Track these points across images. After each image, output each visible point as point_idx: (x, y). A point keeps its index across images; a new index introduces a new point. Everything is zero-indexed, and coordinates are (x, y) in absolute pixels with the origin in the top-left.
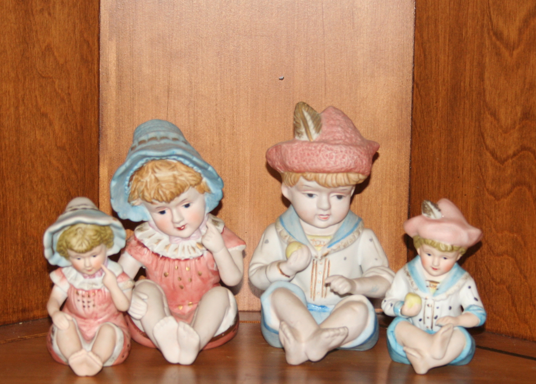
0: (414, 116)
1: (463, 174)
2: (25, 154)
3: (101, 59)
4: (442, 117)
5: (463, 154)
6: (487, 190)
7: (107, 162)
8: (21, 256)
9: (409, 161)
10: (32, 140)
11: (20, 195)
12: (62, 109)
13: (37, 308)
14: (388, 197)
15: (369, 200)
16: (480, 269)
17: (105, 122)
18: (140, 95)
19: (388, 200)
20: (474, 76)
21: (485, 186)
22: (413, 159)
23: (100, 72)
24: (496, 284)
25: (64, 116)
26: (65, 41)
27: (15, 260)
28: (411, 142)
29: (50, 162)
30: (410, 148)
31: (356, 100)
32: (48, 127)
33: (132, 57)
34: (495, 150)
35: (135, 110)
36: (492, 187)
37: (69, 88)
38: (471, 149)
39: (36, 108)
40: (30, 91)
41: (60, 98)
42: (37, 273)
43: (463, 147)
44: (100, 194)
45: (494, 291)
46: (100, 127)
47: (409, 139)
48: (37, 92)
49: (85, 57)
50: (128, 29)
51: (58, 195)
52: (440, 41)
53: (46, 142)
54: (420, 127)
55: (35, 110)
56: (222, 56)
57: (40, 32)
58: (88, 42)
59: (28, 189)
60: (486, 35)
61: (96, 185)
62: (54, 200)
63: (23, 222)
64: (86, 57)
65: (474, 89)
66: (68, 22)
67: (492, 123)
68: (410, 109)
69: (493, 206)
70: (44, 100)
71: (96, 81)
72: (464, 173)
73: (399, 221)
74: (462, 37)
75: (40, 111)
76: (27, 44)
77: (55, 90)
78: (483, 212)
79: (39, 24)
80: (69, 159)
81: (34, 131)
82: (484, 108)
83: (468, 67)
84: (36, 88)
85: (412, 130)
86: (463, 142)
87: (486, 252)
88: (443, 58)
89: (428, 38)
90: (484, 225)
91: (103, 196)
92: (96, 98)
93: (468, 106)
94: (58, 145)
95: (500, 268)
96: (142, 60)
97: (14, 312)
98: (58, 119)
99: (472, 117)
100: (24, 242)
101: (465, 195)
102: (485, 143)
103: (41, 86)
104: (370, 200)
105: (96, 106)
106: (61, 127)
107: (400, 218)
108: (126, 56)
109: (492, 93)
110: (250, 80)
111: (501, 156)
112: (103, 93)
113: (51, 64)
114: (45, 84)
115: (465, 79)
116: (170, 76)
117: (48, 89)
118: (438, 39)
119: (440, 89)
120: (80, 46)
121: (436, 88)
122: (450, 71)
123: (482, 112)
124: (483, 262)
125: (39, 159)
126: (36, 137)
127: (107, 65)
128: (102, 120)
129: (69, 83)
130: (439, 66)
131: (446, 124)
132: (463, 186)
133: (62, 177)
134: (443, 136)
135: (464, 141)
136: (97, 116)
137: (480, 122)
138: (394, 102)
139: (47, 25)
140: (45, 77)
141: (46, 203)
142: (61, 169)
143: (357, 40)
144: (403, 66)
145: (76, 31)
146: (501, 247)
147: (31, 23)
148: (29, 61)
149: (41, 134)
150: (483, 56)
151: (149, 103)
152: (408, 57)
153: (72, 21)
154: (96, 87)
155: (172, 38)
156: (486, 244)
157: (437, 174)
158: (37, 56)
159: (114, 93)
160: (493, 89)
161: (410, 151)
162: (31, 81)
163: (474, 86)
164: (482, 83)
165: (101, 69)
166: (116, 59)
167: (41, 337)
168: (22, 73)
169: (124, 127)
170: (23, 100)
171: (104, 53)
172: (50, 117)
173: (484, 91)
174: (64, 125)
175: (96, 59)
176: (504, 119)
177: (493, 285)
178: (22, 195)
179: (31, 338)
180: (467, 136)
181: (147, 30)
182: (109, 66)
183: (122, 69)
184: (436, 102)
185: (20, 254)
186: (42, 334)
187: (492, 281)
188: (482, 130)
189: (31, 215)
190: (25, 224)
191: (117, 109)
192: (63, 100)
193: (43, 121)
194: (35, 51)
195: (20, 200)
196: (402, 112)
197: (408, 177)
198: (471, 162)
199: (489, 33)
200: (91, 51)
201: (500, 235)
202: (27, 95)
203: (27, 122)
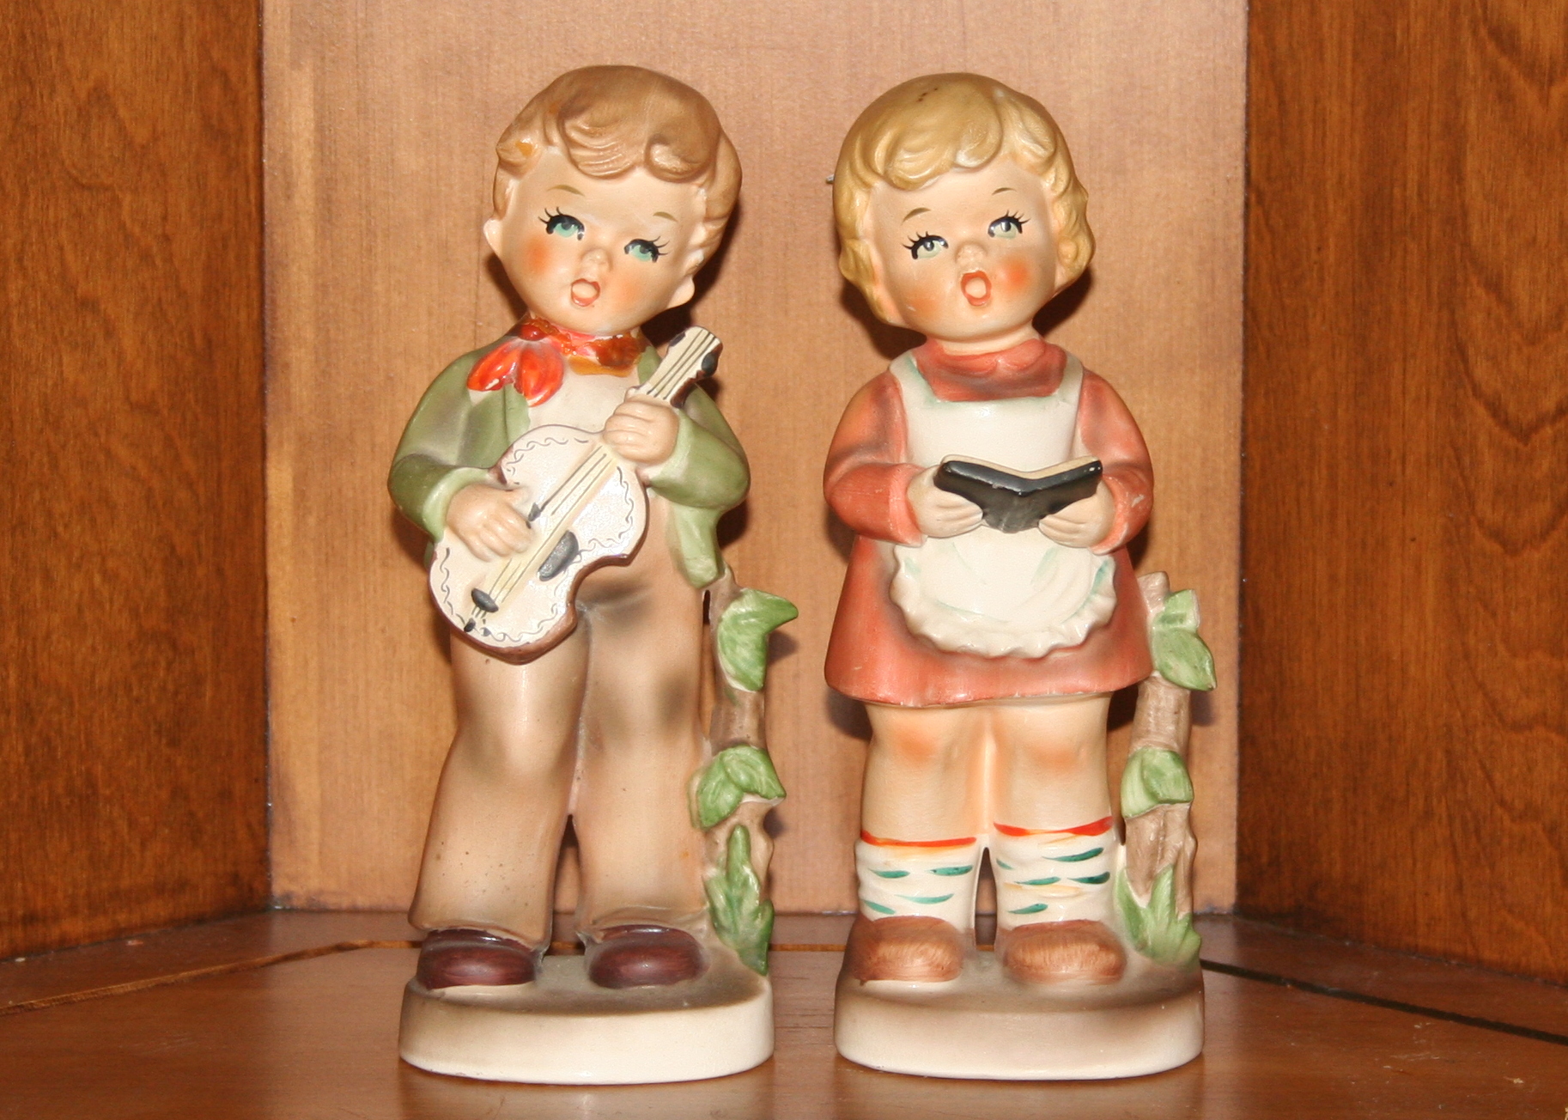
0: (1251, 294)
1: (1404, 473)
2: (28, 427)
3: (266, 127)
4: (1337, 294)
5: (1404, 412)
6: (1480, 522)
7: (289, 448)
8: (20, 749)
9: (1238, 435)
10: (50, 383)
11: (15, 559)
12: (143, 288)
13: (74, 911)
14: (1175, 550)
16: (1461, 772)
18: (392, 238)
20: (1432, 165)
21: (1473, 512)
22: (1250, 426)
23: (266, 168)
24: (1513, 820)
25: (149, 307)
26: (152, 72)
29: (108, 453)
30: (1239, 394)
32: (100, 341)
33: (365, 118)
34: (1499, 399)
35: (376, 284)
36: (1494, 513)
37: (165, 218)
38: (1428, 394)
39: (62, 284)
40: (41, 231)
41: (136, 250)
42: (72, 801)
43: (1404, 387)
44: (271, 550)
45: (1506, 841)
46: (268, 338)
48: (64, 234)
49: (214, 121)
50: (350, 30)
51: (134, 554)
52: (1328, 56)
53: (96, 391)
54: (1271, 328)
55: (57, 291)
57: (71, 45)
58: (225, 75)
59: (37, 537)
60: (1466, 37)
62: (123, 571)
63: (23, 642)
64: (221, 121)
65: (1433, 206)
66: (161, 12)
67: (1489, 314)
69: (1500, 571)
70: (87, 258)
71: (252, 196)
72: (1409, 471)
74: (1395, 43)
75: (75, 293)
76: (32, 84)
77: (122, 226)
78: (1469, 591)
79: (68, 20)
80: (169, 442)
81: (56, 355)
82: (1465, 267)
83: (1413, 139)
84: (62, 220)
85: (1246, 341)
86: (1404, 375)
87: (1479, 715)
88: (1336, 110)
89: (1291, 47)
90: (1472, 632)
92: (253, 250)
93: (1416, 260)
94: (134, 397)
95: (1525, 770)
96: (395, 127)
98: (131, 317)
99: (1429, 294)
100: (28, 705)
101: (1413, 540)
102: (1469, 376)
103: (78, 214)
105: (253, 273)
106: (143, 342)
108: (345, 115)
109: (1488, 221)
111: (1521, 415)
112: (277, 236)
113: (107, 145)
114: (90, 209)
115: (1405, 174)
117: (100, 222)
118: (1321, 53)
119: (1331, 207)
120: (199, 87)
121: (1316, 206)
122: (1358, 152)
123: (1460, 278)
124: (1470, 750)
125: (72, 442)
126: (62, 372)
127: (285, 147)
128: (274, 319)
129: (165, 203)
130: (1324, 135)
131: (1351, 316)
132: (1404, 514)
133: (149, 497)
134: (1341, 354)
135: (1404, 370)
136: (256, 304)
137: (1453, 312)
138: (1189, 250)
139: (92, 23)
140: (89, 188)
141: (97, 579)
142: (144, 472)
143: (1070, 56)
144: (1214, 135)
145: (187, 38)
146: (1524, 701)
147: (43, 19)
148: (36, 138)
149: (79, 364)
150: (1458, 104)
151: (420, 261)
152: (1228, 107)
153: (175, 11)
154: (254, 214)
155: (489, 58)
156: (1481, 691)
157: (1324, 472)
158: (63, 121)
159: (310, 232)
160: (1492, 206)
161: (1241, 402)
162: (43, 199)
163: (1433, 198)
164: (1457, 187)
165: (269, 160)
166: (313, 125)
167: (79, 1001)
168: (15, 176)
169: (341, 338)
170: (20, 260)
171: (277, 111)
172: (105, 310)
173: (1465, 214)
174: (150, 334)
175: (250, 126)
176: (1527, 300)
177: (1502, 823)
178: (19, 557)
179: (48, 1007)
180: (1414, 355)
181: (410, 34)
182: (291, 148)
183: (333, 157)
184: (1319, 249)
185: (17, 741)
186: (84, 994)
187: (1499, 811)
188: (1459, 334)
189: (49, 619)
190: (29, 648)
191: (320, 281)
192: (146, 257)
193: (84, 322)
194: (57, 105)
195: (13, 571)
196: (1214, 281)
197: (1237, 484)
198: (1428, 437)
199: (1475, 32)
200: (235, 102)
201: (1520, 664)
202: (31, 244)
203: (33, 326)
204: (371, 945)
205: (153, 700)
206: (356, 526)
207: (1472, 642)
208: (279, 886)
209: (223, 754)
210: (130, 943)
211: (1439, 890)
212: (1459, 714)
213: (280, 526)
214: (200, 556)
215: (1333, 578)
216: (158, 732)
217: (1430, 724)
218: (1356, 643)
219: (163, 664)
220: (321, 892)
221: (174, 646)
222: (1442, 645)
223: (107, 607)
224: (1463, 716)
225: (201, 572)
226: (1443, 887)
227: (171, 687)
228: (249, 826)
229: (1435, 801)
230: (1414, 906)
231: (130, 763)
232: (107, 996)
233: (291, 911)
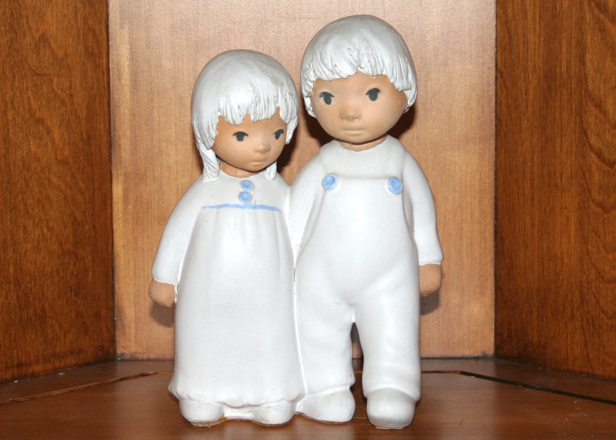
0: (498, 112)
1: (561, 181)
2: (17, 170)
3: (111, 51)
4: (533, 112)
5: (561, 157)
6: (593, 201)
7: (121, 178)
8: (15, 298)
9: (493, 169)
10: (25, 152)
11: (11, 222)
12: (62, 115)
13: (37, 362)
14: (469, 214)
15: (445, 218)
16: (586, 300)
17: (118, 130)
18: (160, 95)
19: (469, 218)
20: (572, 59)
21: (590, 196)
22: (498, 165)
23: (111, 68)
24: (608, 319)
25: (65, 122)
26: (65, 29)
27: (7, 302)
28: (496, 144)
29: (49, 180)
30: (494, 153)
31: (427, 95)
32: (45, 136)
33: (150, 48)
34: (601, 151)
35: (154, 113)
36: (599, 196)
37: (70, 88)
38: (571, 150)
39: (30, 113)
40: (21, 92)
41: (59, 99)
42: (36, 318)
43: (561, 148)
44: (114, 219)
45: (605, 327)
46: (112, 135)
47: (493, 142)
48: (30, 93)
49: (90, 50)
50: (143, 13)
51: (60, 220)
52: (529, 18)
53: (44, 155)
54: (506, 126)
55: (28, 116)
56: (260, 45)
57: (32, 18)
58: (94, 31)
59: (21, 214)
60: (586, 7)
61: (109, 208)
62: (56, 227)
63: (16, 255)
64: (92, 49)
65: (573, 75)
66: (68, 6)
67: (596, 117)
68: (493, 104)
69: (602, 220)
70: (40, 103)
71: (105, 79)
72: (563, 181)
73: (483, 243)
74: (556, 11)
75: (35, 116)
76: (16, 33)
77: (53, 90)
78: (589, 228)
79: (31, 8)
80: (73, 176)
81: (28, 141)
82: (586, 99)
83: (564, 49)
84: (29, 87)
85: (497, 131)
86: (561, 143)
87: (593, 277)
88: (532, 38)
89: (514, 15)
90: (590, 245)
91: (118, 221)
92: (106, 100)
93: (566, 97)
94: (59, 158)
95: (612, 298)
96: (161, 51)
97: (7, 368)
98: (57, 126)
99: (571, 110)
100: (18, 280)
101: (566, 208)
102: (588, 142)
103: (36, 85)
104: (447, 218)
105: (106, 110)
106: (62, 136)
107: (485, 239)
108: (142, 47)
109: (596, 80)
110: (295, 73)
111: (610, 157)
112: (115, 95)
113: (47, 58)
114: (40, 83)
115: (561, 63)
116: (196, 71)
117: (45, 89)
118: (526, 16)
119: (531, 77)
120: (84, 36)
121: (524, 77)
122: (541, 55)
123: (584, 103)
124: (590, 291)
125: (34, 176)
126: (30, 148)
127: (118, 60)
128: (114, 128)
129: (71, 81)
130: (528, 49)
131: (539, 120)
132: (562, 198)
133: (65, 198)
134: (535, 135)
135: (561, 141)
136: (107, 122)
137: (581, 117)
138: (474, 96)
139: (40, 9)
140: (40, 75)
141: (45, 230)
142: (63, 188)
143: (426, 20)
144: (483, 50)
145: (79, 16)
146: (612, 271)
147: (20, 7)
148: (18, 55)
149: (37, 145)
150: (583, 34)
151: (171, 104)
152: (489, 39)
153: (73, 5)
154: (106, 86)
155: (198, 23)
156: (594, 268)
157: (529, 182)
158: (29, 48)
159: (128, 93)
160: (597, 74)
161: (494, 156)
162: (21, 79)
163: (572, 72)
164: (583, 67)
165: (112, 65)
166: (129, 51)
167: (38, 398)
168: (10, 69)
169: (141, 135)
170: (12, 103)
171: (115, 45)
172: (47, 123)
173: (586, 78)
174: (65, 133)
175: (104, 51)
176: (612, 111)
177: (603, 320)
178: (14, 221)
179: (25, 401)
180: (565, 135)
181: (167, 14)
182: (120, 60)
183: (137, 64)
184: (526, 94)
185: (14, 295)
186: (40, 395)
187: (602, 315)
188: (584, 126)
189: (26, 246)
190: (18, 257)
191: (133, 112)
192: (63, 103)
193: (38, 129)
194: (27, 41)
195: (11, 227)
196: (483, 108)
197: (493, 188)
198: (571, 166)
199: (590, 5)
200: (98, 42)
201: (610, 257)
202: (17, 97)
203: (18, 130)
204: (155, 373)
205: (68, 278)
206: (147, 209)
207: (590, 248)
208: (119, 351)
209: (97, 299)
210: (60, 374)
211: (577, 346)
212: (585, 277)
213: (118, 209)
214: (86, 220)
215: (533, 224)
216: (71, 291)
217: (573, 281)
218: (542, 249)
219: (72, 263)
220: (136, 353)
221: (76, 256)
222: (578, 250)
223: (49, 241)
224: (587, 278)
225: (87, 227)
226: (579, 346)
227: (75, 273)
228: (107, 327)
229: (575, 312)
230: (567, 353)
231: (59, 303)
232: (50, 396)
233: (123, 360)
